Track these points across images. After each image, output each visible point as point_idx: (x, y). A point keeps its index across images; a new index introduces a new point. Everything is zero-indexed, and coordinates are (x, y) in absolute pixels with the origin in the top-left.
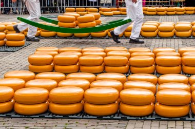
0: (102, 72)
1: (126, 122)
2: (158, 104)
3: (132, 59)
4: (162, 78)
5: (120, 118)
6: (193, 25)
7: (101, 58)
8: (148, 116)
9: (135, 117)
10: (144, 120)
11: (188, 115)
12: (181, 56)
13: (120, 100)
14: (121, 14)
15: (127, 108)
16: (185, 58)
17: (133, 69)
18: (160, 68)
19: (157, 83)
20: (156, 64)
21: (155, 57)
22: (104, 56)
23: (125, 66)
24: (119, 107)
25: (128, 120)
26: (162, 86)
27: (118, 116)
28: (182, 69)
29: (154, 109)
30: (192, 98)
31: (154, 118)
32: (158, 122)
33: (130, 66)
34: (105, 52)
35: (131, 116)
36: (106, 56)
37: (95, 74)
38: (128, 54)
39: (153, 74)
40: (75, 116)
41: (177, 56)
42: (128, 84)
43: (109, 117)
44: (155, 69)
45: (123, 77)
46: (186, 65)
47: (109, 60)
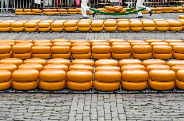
0: (50, 58)
1: (72, 95)
2: (96, 81)
3: (73, 48)
4: (98, 62)
5: (67, 92)
6: (117, 22)
7: (49, 47)
8: (88, 90)
9: (78, 91)
10: (86, 93)
11: (119, 89)
12: (111, 45)
13: (67, 79)
14: (60, 14)
15: (72, 84)
16: (113, 47)
17: (74, 56)
18: (95, 55)
19: (95, 65)
20: (91, 52)
21: (91, 46)
22: (51, 46)
23: (68, 53)
24: (66, 84)
25: (74, 93)
26: (99, 68)
27: (66, 90)
28: (112, 56)
29: (93, 85)
30: (122, 77)
31: (93, 92)
32: (96, 94)
33: (71, 53)
34: (51, 42)
35: (75, 91)
36: (53, 46)
37: (46, 59)
38: (70, 44)
39: (90, 59)
40: (32, 91)
41: (108, 45)
42: (72, 67)
43: (59, 92)
44: (91, 55)
45: (68, 61)
46: (114, 52)
47: (56, 49)
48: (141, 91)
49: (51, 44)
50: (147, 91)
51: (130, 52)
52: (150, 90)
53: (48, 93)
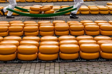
1: (21, 64)
2: (40, 53)
3: (25, 28)
4: (43, 38)
5: (17, 62)
6: (61, 8)
7: (7, 27)
8: (34, 60)
9: (26, 61)
10: (32, 63)
11: (57, 59)
12: (54, 25)
13: (17, 52)
15: (21, 56)
16: (56, 26)
17: (26, 33)
18: (42, 33)
19: (40, 41)
20: (39, 31)
21: (39, 26)
23: (21, 32)
24: (17, 56)
25: (23, 63)
26: (43, 43)
28: (54, 33)
29: (38, 56)
30: (59, 49)
31: (37, 61)
32: (40, 63)
33: (24, 32)
34: (9, 24)
35: (24, 61)
36: (10, 26)
37: (3, 37)
39: (38, 36)
41: (52, 25)
42: (23, 42)
43: (11, 62)
44: (39, 33)
46: (56, 31)
47: (12, 29)
48: (74, 60)
49: (9, 25)
50: (79, 60)
51: (69, 30)
52: (81, 60)
53: (2, 63)
